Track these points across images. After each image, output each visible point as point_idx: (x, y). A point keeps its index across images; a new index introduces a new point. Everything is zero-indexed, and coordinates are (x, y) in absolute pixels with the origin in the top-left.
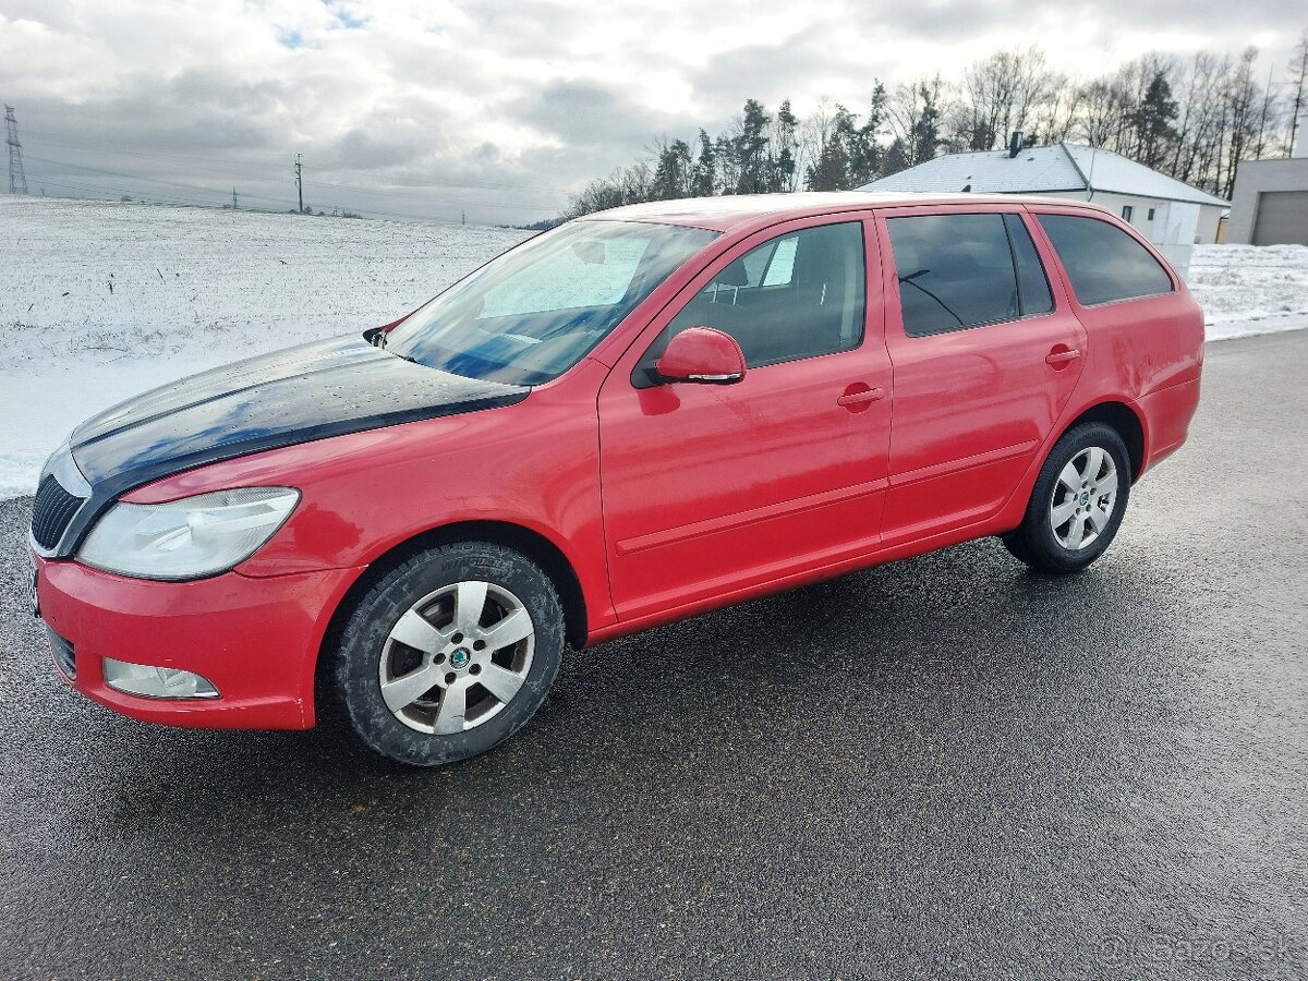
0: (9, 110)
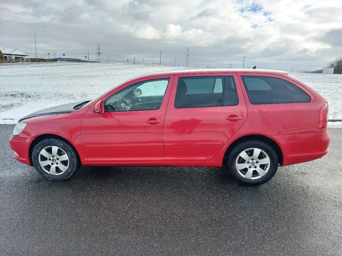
0: (188, 48)
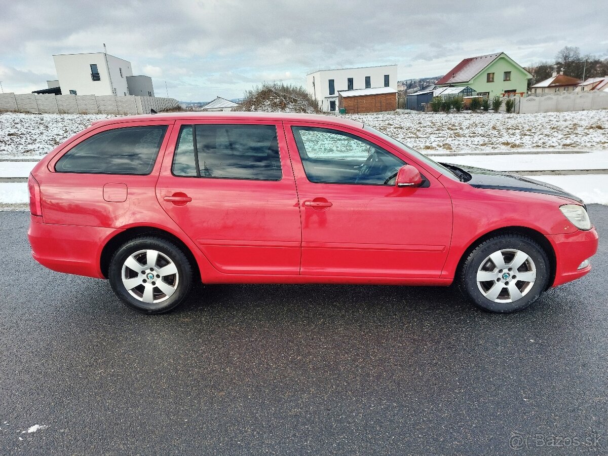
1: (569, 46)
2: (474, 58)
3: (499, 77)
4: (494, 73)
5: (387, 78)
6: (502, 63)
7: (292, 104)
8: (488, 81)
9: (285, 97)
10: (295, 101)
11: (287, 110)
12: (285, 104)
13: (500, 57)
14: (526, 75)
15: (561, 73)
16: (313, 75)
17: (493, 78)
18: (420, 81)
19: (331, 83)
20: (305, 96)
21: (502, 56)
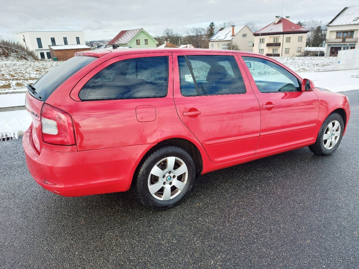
1: (168, 28)
2: (127, 31)
3: (142, 42)
4: (139, 40)
5: (78, 39)
6: (142, 34)
7: (14, 54)
8: (137, 44)
9: (7, 48)
10: (16, 52)
11: (11, 58)
12: (8, 53)
13: (141, 31)
14: (155, 42)
15: (168, 42)
16: (23, 34)
17: (139, 43)
18: (91, 43)
19: (39, 40)
20: (22, 49)
21: (142, 30)
